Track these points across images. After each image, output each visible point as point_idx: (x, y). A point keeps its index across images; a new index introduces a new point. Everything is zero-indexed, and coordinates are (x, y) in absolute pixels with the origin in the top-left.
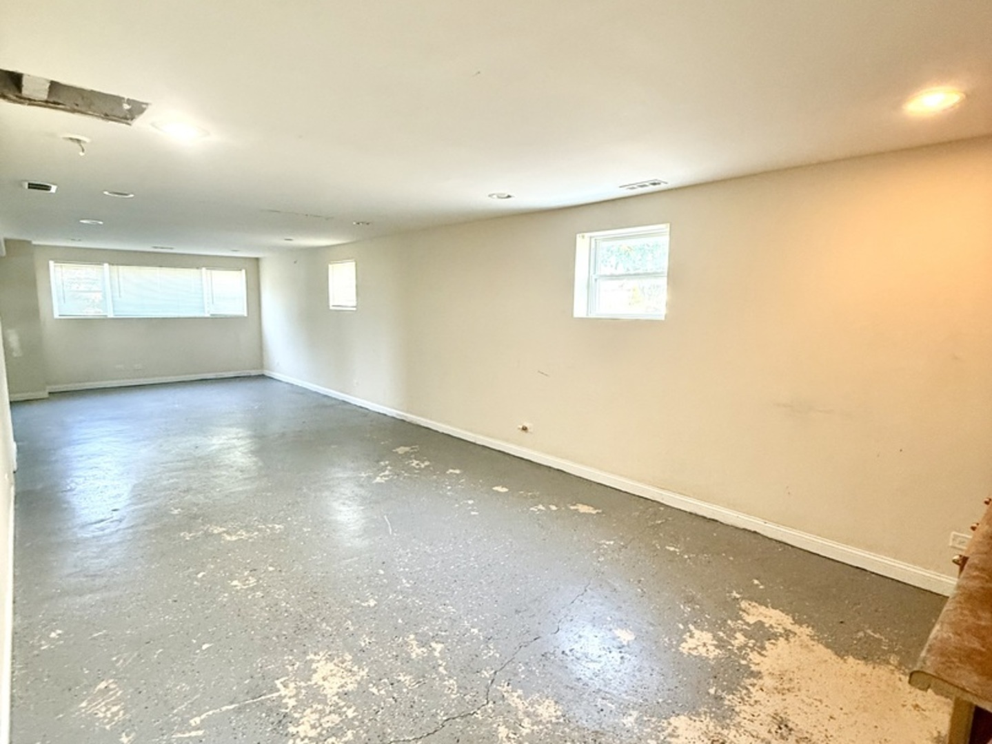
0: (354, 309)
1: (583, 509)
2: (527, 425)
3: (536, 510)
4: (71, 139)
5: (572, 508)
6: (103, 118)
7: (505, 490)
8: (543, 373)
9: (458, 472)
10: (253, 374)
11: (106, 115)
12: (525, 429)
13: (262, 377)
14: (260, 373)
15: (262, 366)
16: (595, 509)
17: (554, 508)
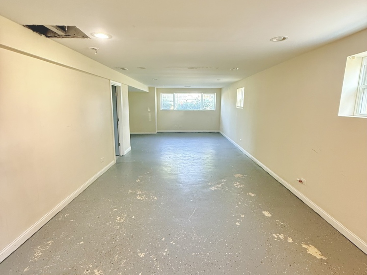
0: (242, 108)
1: (313, 251)
2: (302, 179)
3: (276, 237)
4: (94, 49)
5: (304, 246)
6: (83, 38)
7: (270, 215)
8: (315, 151)
9: (253, 195)
10: (215, 132)
11: (83, 36)
12: (300, 181)
13: (219, 133)
14: (219, 132)
15: (219, 129)
16: (323, 255)
17: (290, 240)
